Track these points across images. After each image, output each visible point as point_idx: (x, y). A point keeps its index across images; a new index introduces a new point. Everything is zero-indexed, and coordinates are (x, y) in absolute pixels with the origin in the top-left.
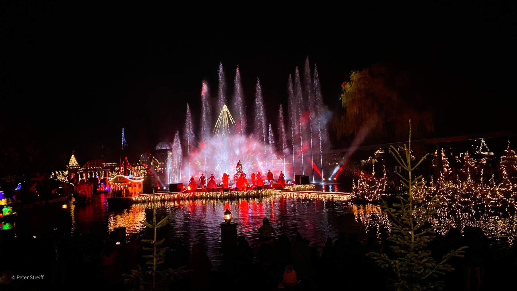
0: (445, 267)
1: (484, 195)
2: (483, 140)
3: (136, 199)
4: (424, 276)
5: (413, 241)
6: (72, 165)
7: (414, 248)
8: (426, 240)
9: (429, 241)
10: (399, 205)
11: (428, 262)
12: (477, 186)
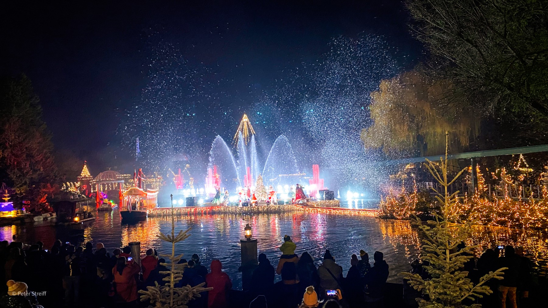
0: (483, 289)
1: (522, 214)
2: (521, 155)
3: (151, 212)
4: (459, 299)
5: (448, 260)
6: (84, 176)
8: (463, 260)
9: (466, 261)
10: (434, 223)
11: (464, 283)
12: (515, 205)
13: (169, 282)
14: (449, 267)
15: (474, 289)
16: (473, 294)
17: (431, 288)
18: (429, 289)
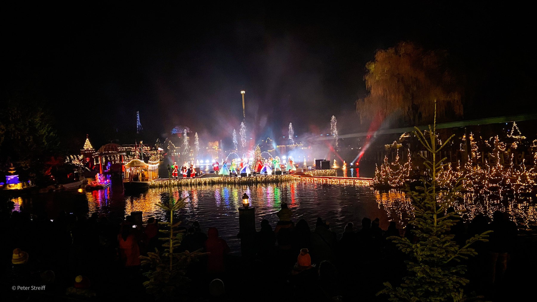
0: (468, 251)
1: (513, 180)
2: (514, 123)
3: (153, 183)
4: (446, 261)
5: (435, 224)
6: (87, 149)
7: (437, 232)
8: (450, 224)
9: (452, 225)
10: (422, 188)
11: (450, 246)
12: (507, 171)
13: (168, 248)
14: (436, 231)
15: (459, 252)
16: (459, 255)
17: (418, 250)
18: (417, 252)
